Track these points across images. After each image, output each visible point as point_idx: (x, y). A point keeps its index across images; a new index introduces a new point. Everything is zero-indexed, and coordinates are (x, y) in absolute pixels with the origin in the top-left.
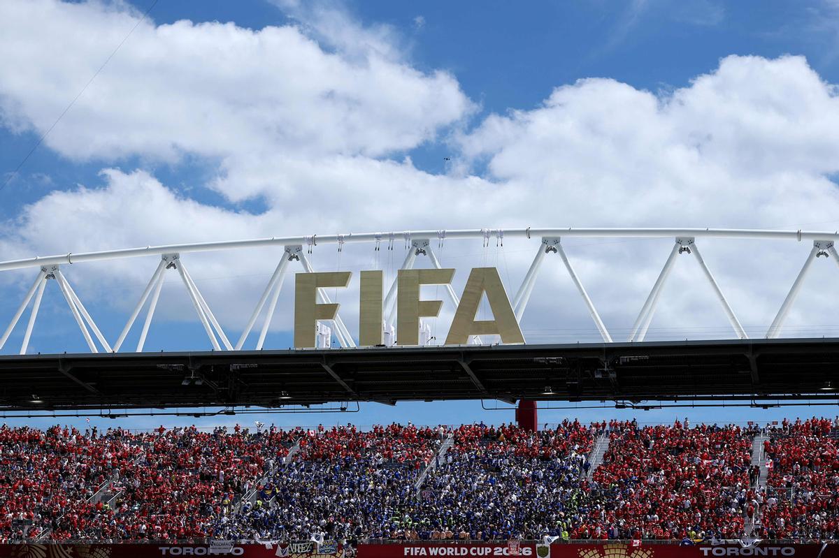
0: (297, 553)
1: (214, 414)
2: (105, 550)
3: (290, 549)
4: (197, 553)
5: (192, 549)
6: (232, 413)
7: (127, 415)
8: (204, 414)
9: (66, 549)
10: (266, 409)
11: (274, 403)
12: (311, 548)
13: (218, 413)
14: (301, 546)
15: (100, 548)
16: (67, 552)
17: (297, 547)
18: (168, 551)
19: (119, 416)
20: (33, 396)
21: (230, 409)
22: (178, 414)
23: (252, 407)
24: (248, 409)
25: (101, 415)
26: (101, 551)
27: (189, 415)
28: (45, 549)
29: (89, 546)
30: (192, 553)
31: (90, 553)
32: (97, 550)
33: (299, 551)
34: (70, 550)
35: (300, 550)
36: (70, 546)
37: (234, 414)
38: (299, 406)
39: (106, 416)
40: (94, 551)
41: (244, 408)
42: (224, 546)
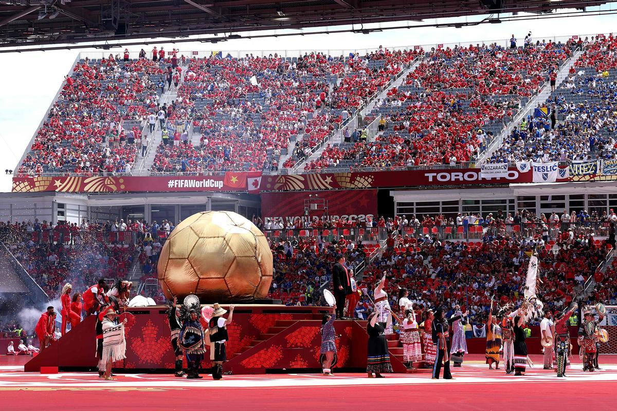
0: (578, 175)
1: (478, 23)
2: (366, 178)
3: (570, 171)
4: (467, 178)
5: (461, 174)
6: (497, 21)
7: (381, 29)
8: (467, 24)
9: (324, 179)
10: (537, 14)
11: (545, 8)
12: (594, 168)
13: (482, 22)
14: (582, 167)
15: (361, 177)
16: (326, 182)
17: (578, 169)
18: (435, 178)
19: (372, 30)
20: (279, 12)
21: (495, 16)
22: (437, 26)
23: (520, 14)
24: (515, 16)
25: (353, 31)
26: (362, 180)
27: (449, 25)
28: (303, 179)
29: (350, 175)
30: (461, 179)
31: (351, 182)
32: (358, 179)
33: (581, 173)
34: (329, 180)
35: (582, 171)
36: (329, 175)
37: (500, 22)
38: (574, 10)
39: (358, 31)
40: (355, 180)
41: (511, 14)
42: (497, 170)
